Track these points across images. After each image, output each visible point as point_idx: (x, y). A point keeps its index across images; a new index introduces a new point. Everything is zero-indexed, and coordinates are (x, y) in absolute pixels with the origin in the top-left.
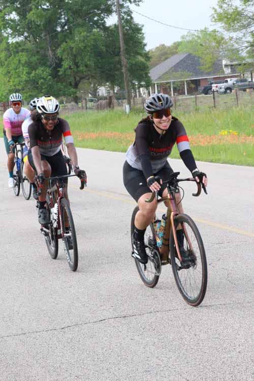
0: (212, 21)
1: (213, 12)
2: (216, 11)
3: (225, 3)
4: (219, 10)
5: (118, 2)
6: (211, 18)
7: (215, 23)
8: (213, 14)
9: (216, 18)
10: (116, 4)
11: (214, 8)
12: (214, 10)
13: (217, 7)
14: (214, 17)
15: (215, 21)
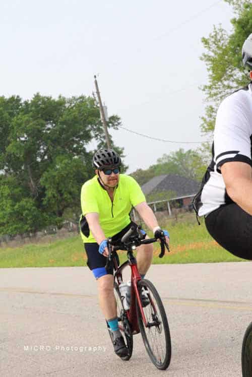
0: (202, 131)
1: (204, 122)
2: (205, 120)
3: (213, 111)
4: (208, 120)
5: (104, 119)
6: (202, 127)
7: (205, 133)
8: (202, 125)
9: (207, 127)
10: (102, 121)
11: (203, 118)
12: (202, 120)
13: (206, 117)
14: (204, 127)
15: (206, 131)
